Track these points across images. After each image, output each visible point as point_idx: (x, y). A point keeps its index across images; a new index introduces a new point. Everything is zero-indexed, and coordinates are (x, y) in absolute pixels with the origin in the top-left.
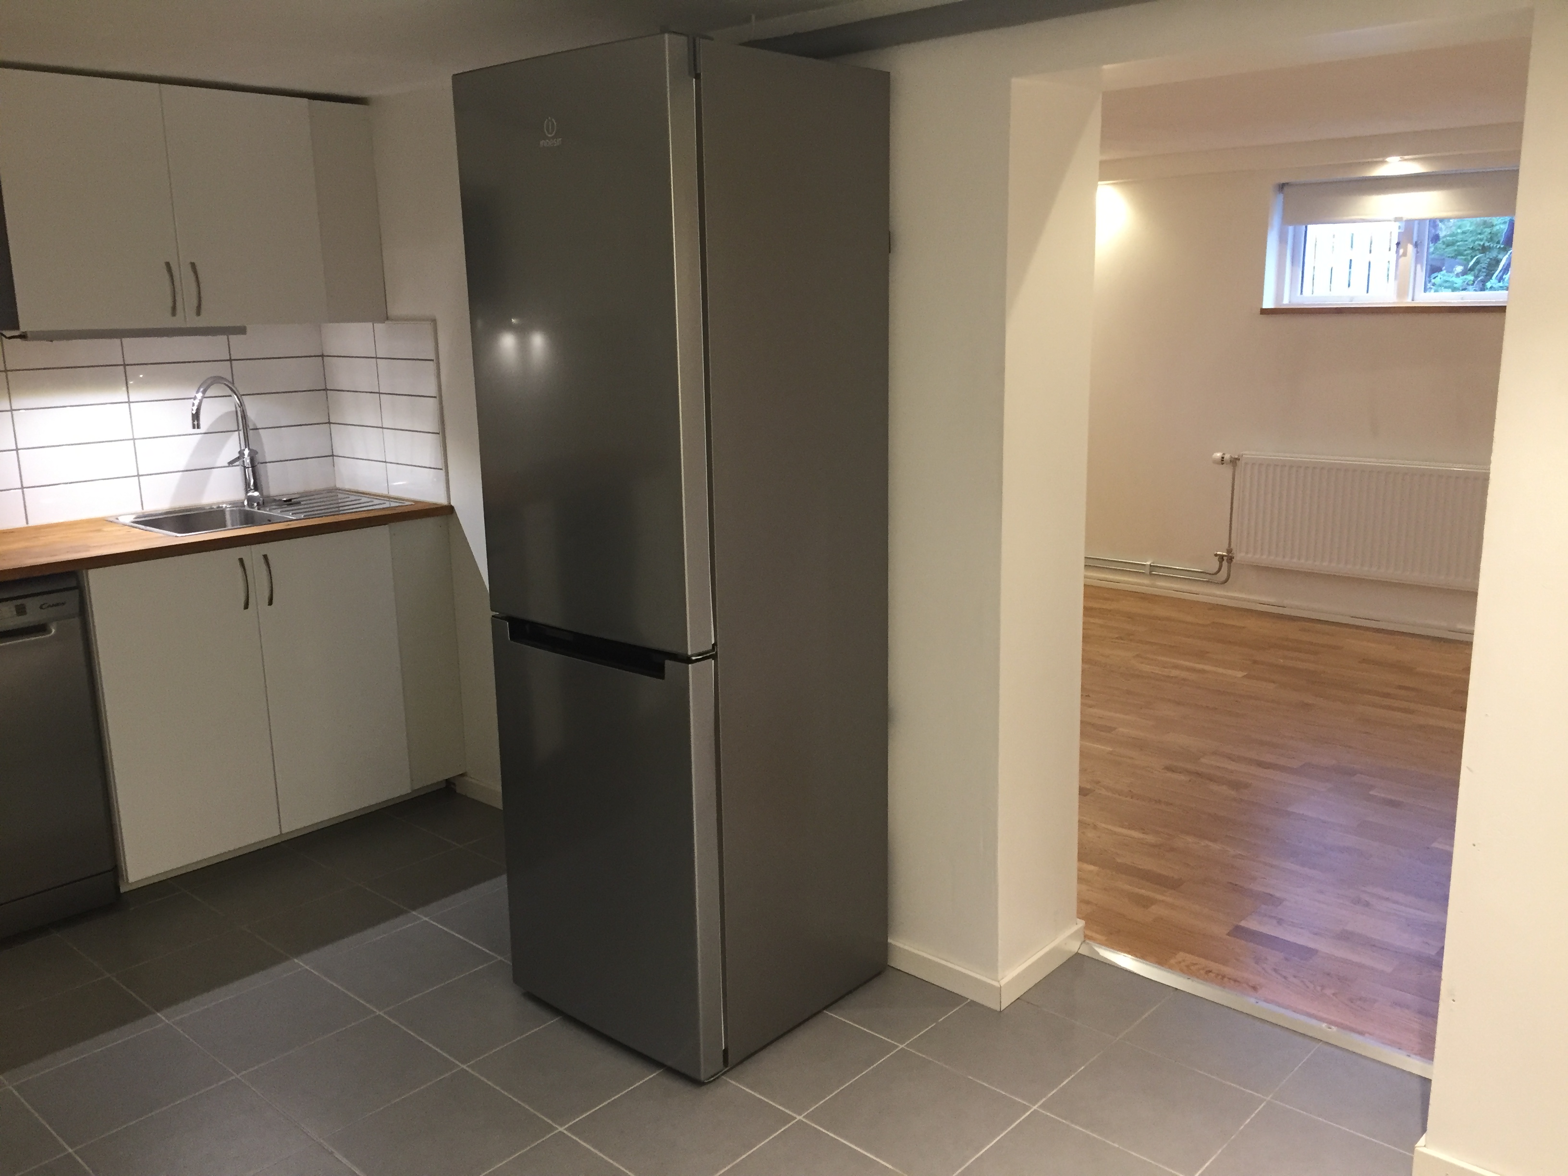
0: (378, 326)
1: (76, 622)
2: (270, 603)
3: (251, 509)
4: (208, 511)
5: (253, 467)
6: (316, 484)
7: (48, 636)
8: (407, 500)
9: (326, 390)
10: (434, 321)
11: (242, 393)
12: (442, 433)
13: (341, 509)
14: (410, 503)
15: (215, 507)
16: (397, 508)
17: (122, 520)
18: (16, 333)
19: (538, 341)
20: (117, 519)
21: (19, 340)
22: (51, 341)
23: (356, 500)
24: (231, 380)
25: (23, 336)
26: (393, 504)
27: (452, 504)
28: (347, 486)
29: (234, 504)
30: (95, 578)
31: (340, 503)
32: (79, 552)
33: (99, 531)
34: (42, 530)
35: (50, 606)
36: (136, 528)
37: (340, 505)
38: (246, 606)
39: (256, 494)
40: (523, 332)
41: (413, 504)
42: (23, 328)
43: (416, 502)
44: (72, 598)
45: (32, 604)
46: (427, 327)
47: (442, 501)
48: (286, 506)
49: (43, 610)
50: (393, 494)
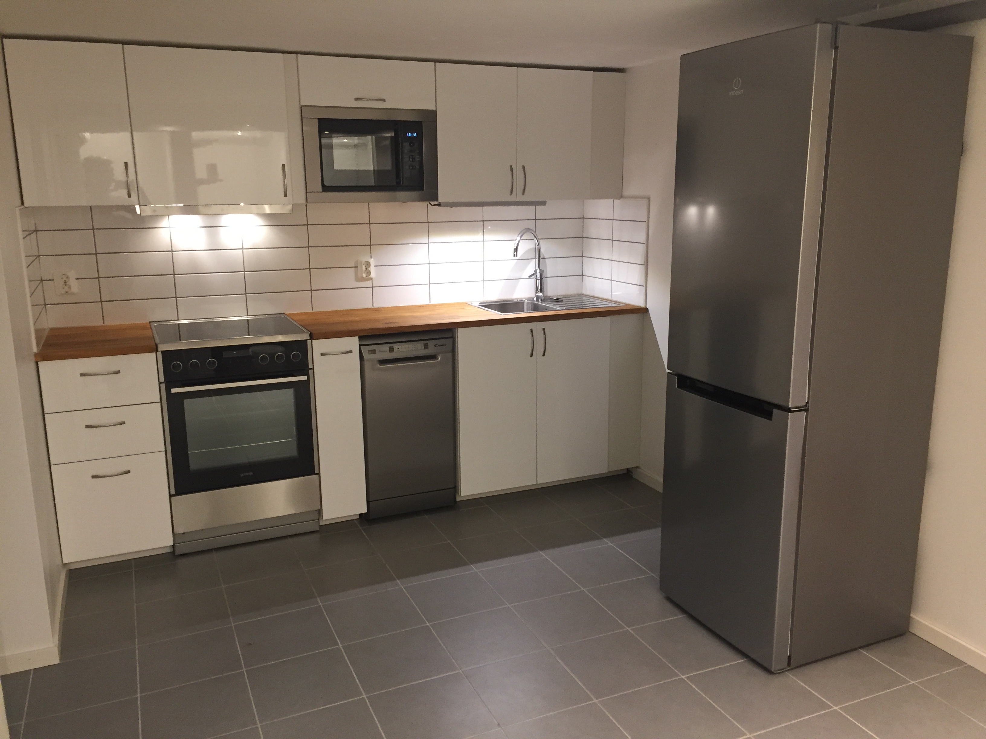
0: (617, 202)
1: (450, 355)
2: (544, 355)
3: (538, 303)
4: (516, 302)
5: (541, 279)
6: (572, 291)
7: (437, 361)
8: (623, 303)
9: (583, 237)
10: (649, 199)
11: (539, 238)
12: (646, 265)
13: (584, 306)
14: (624, 305)
15: (519, 300)
16: (616, 307)
17: (474, 304)
18: (436, 203)
19: (711, 211)
20: (472, 303)
21: (437, 206)
22: (452, 208)
23: (593, 301)
24: (535, 231)
25: (439, 205)
26: (613, 305)
27: (647, 307)
28: (588, 293)
29: (529, 299)
30: (461, 333)
31: (583, 302)
32: (455, 319)
33: (464, 308)
34: (437, 307)
35: (439, 346)
36: (481, 308)
37: (583, 303)
38: (531, 356)
39: (541, 294)
40: (702, 206)
41: (625, 305)
42: (440, 200)
43: (627, 304)
44: (449, 342)
45: (431, 344)
46: (645, 202)
47: (641, 304)
48: (555, 302)
49: (436, 347)
50: (614, 299)
